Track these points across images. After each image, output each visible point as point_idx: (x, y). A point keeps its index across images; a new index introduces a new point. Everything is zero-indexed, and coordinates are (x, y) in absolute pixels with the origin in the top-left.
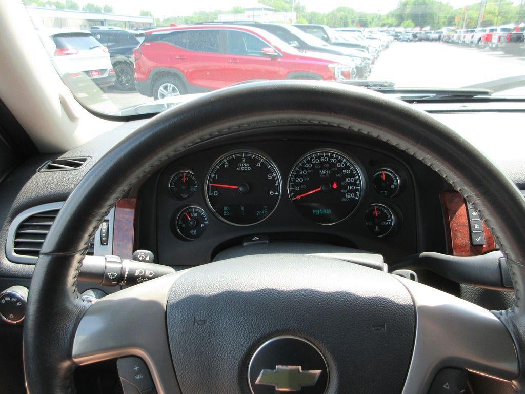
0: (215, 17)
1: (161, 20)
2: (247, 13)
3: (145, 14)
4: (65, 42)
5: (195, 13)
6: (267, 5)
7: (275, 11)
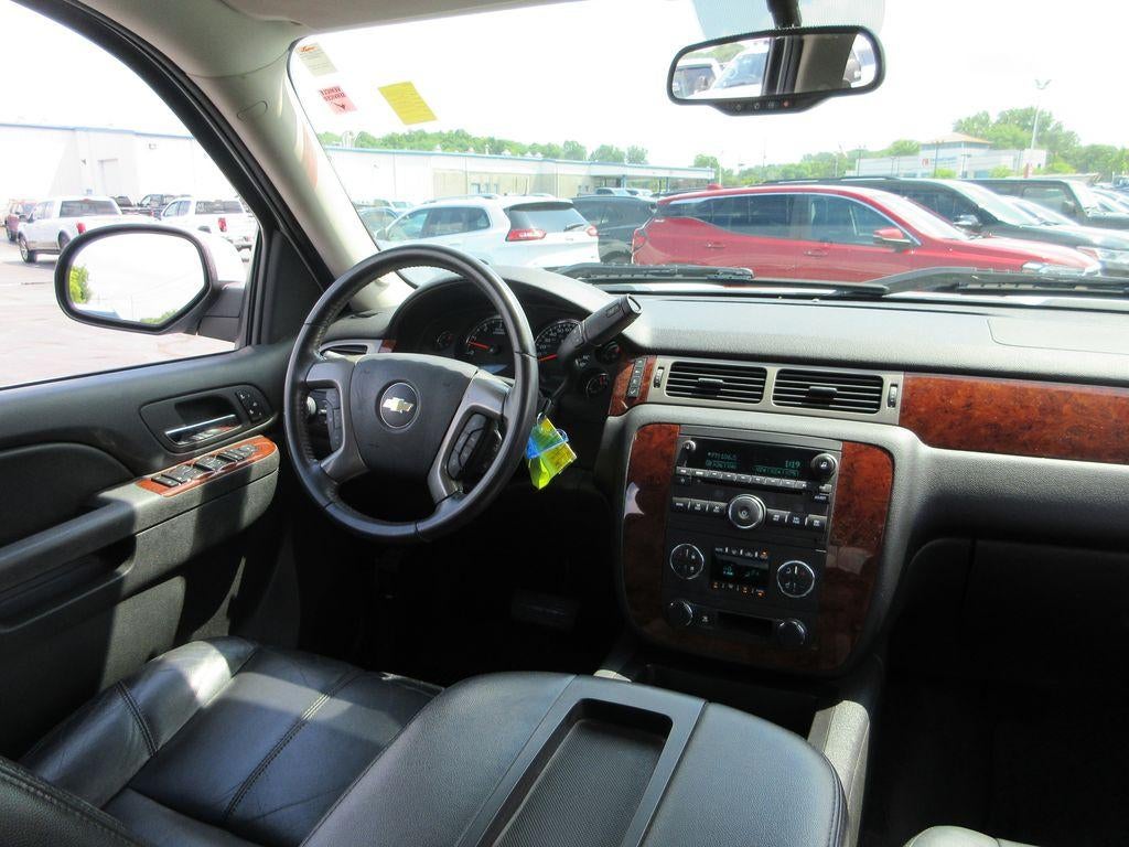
0: (851, 164)
1: (736, 173)
2: (923, 154)
3: (702, 163)
4: (530, 220)
5: (809, 157)
6: (976, 136)
7: (994, 147)
